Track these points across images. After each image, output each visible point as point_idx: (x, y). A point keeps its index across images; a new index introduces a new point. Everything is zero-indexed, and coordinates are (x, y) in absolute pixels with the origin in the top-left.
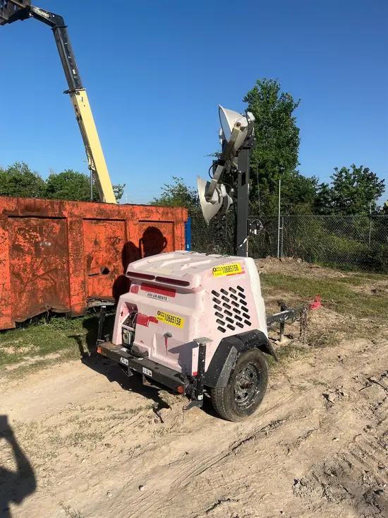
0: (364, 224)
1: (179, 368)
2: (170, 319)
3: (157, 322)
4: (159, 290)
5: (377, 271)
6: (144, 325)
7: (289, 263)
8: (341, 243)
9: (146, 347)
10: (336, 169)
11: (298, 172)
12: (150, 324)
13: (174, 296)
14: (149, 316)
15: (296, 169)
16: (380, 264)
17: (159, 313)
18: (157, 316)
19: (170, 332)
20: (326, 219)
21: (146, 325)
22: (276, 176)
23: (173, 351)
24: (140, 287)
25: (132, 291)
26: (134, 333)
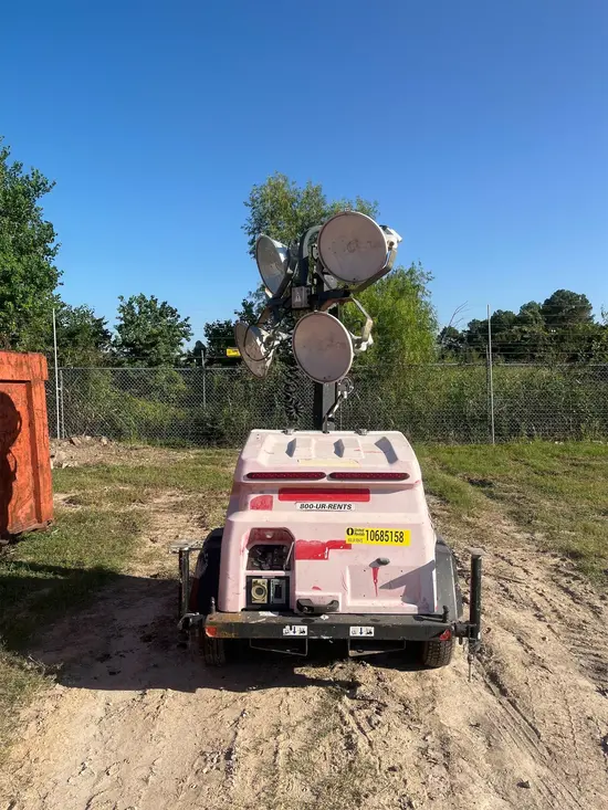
0: (171, 380)
1: (412, 609)
2: (378, 536)
3: (347, 547)
4: (328, 496)
5: (220, 445)
6: (317, 558)
7: (88, 445)
8: (149, 409)
9: (332, 594)
10: (121, 298)
11: (58, 297)
12: (333, 553)
13: (368, 500)
14: (326, 541)
15: (55, 293)
16: (222, 435)
17: (351, 531)
18: (346, 538)
19: (383, 556)
20: (114, 372)
21: (322, 558)
22: (30, 300)
23: (391, 585)
24: (276, 496)
25: (255, 507)
26: (287, 579)
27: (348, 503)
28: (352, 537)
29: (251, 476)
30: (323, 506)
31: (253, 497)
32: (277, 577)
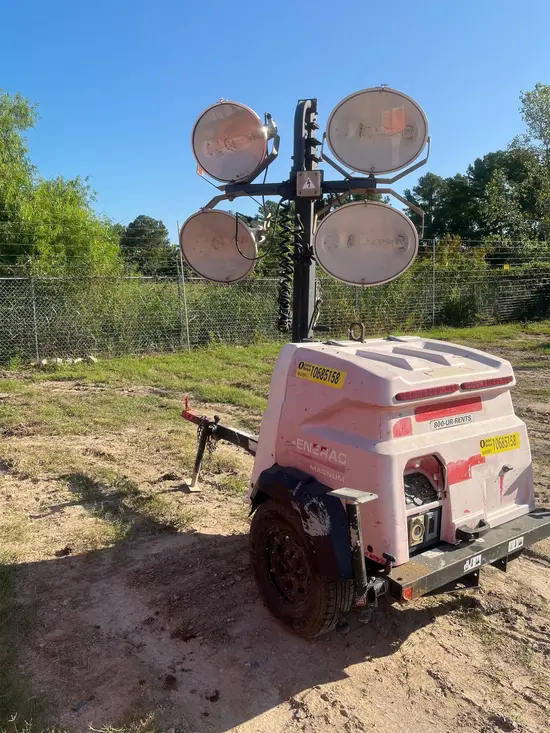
2: (501, 443)
3: (482, 460)
4: (453, 409)
6: (463, 479)
9: (479, 514)
12: (473, 470)
13: (481, 408)
14: (468, 459)
17: (483, 444)
18: (481, 451)
21: (467, 477)
23: (510, 490)
24: (413, 418)
25: (398, 434)
26: (440, 509)
27: (468, 414)
28: (486, 449)
29: (399, 397)
30: (451, 421)
31: (394, 422)
32: (431, 510)
